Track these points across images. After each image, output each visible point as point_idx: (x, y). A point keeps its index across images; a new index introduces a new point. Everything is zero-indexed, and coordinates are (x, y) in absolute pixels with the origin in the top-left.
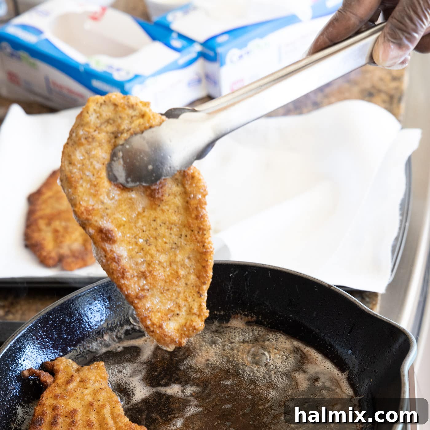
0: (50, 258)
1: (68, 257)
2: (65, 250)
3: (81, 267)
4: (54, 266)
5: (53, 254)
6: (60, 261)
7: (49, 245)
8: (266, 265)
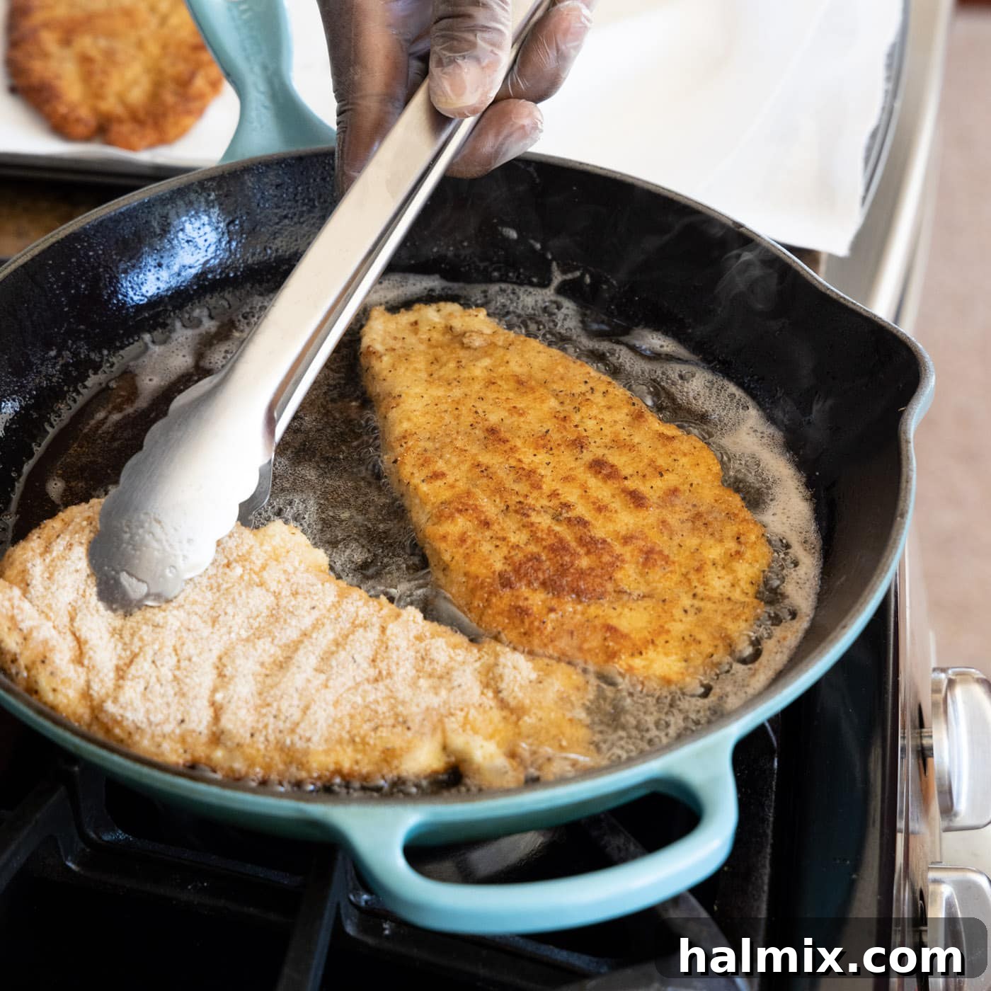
0: (78, 120)
1: (120, 120)
2: (110, 104)
3: (152, 146)
4: (87, 139)
5: (84, 112)
6: (102, 130)
7: (71, 89)
8: (588, 165)
